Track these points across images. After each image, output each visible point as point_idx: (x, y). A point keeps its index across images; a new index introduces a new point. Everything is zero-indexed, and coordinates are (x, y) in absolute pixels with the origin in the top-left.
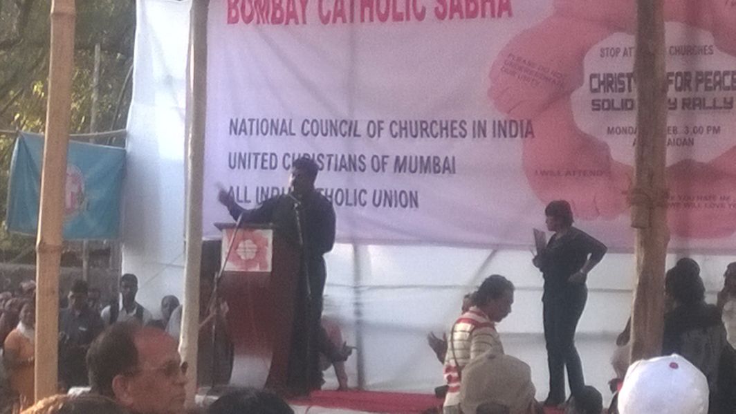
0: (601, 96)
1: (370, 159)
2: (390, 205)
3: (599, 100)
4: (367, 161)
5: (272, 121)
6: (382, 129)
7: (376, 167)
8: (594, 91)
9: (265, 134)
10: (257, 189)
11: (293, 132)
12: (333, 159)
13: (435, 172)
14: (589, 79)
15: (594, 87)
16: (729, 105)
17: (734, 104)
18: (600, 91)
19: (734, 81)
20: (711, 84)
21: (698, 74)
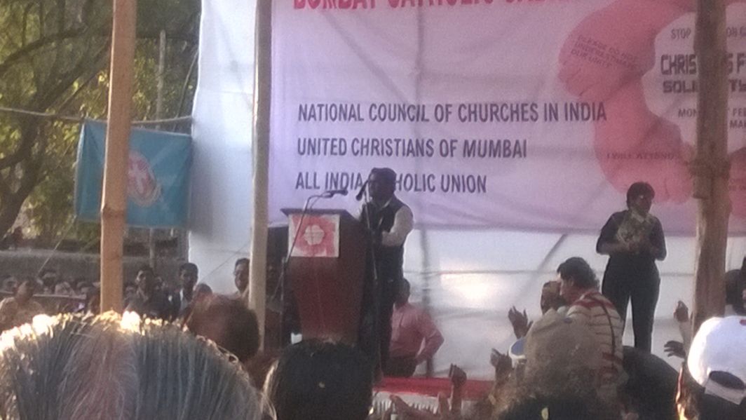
0: (672, 77)
1: (439, 143)
2: (458, 190)
3: (670, 82)
4: (436, 146)
5: (341, 106)
6: (450, 113)
7: (444, 152)
8: (665, 73)
9: (334, 120)
10: (327, 175)
11: (361, 116)
12: (401, 144)
13: (504, 156)
14: (660, 61)
15: (665, 69)
18: (671, 73)
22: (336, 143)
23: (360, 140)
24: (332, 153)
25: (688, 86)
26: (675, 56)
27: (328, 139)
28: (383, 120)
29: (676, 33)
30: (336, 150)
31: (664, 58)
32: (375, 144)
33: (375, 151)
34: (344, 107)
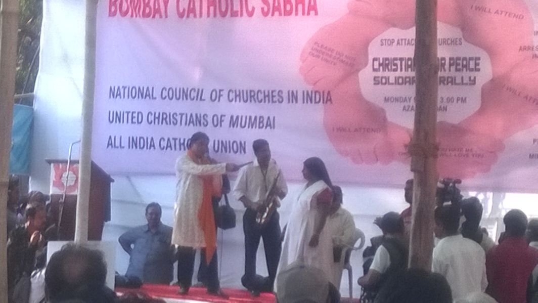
0: (380, 74)
1: (212, 117)
2: (226, 151)
3: (378, 77)
4: (209, 119)
6: (222, 95)
7: (215, 123)
9: (134, 98)
10: (129, 138)
12: (184, 117)
15: (375, 67)
16: (473, 82)
17: (477, 81)
18: (379, 71)
19: (477, 64)
20: (460, 67)
21: (450, 59)
22: (136, 115)
23: (153, 114)
24: (132, 122)
25: (392, 80)
26: (383, 59)
27: (130, 112)
28: (171, 99)
29: (384, 42)
30: (135, 120)
31: (374, 60)
32: (165, 116)
33: (164, 121)
34: (141, 89)
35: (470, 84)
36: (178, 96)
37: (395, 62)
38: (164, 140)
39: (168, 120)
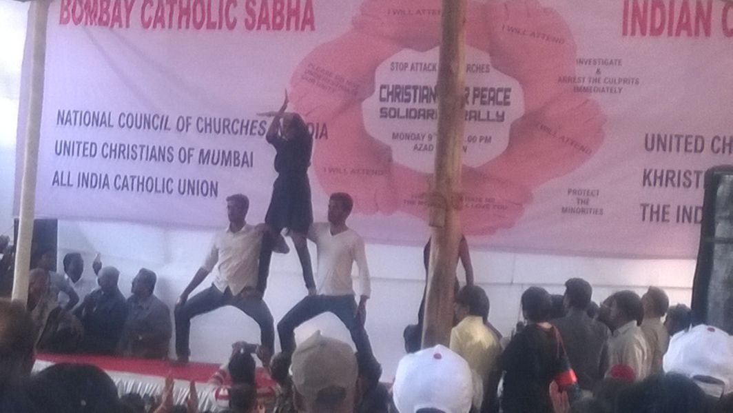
0: (389, 105)
1: (178, 151)
2: (193, 193)
3: (386, 109)
4: (175, 153)
5: (94, 114)
6: (190, 124)
8: (383, 100)
9: (87, 125)
10: (80, 174)
11: (111, 124)
12: (145, 149)
13: (235, 165)
14: (379, 89)
15: (383, 96)
16: (501, 118)
17: (505, 117)
18: (388, 101)
19: (506, 97)
20: (487, 99)
21: (475, 89)
22: (88, 146)
23: (109, 145)
24: (84, 155)
25: (403, 113)
26: (393, 86)
27: (81, 142)
28: (131, 127)
29: (395, 65)
30: (87, 152)
31: (383, 87)
32: (122, 148)
33: (121, 154)
34: (96, 114)
35: (498, 121)
36: (138, 124)
37: (408, 91)
38: (120, 178)
39: (126, 152)
